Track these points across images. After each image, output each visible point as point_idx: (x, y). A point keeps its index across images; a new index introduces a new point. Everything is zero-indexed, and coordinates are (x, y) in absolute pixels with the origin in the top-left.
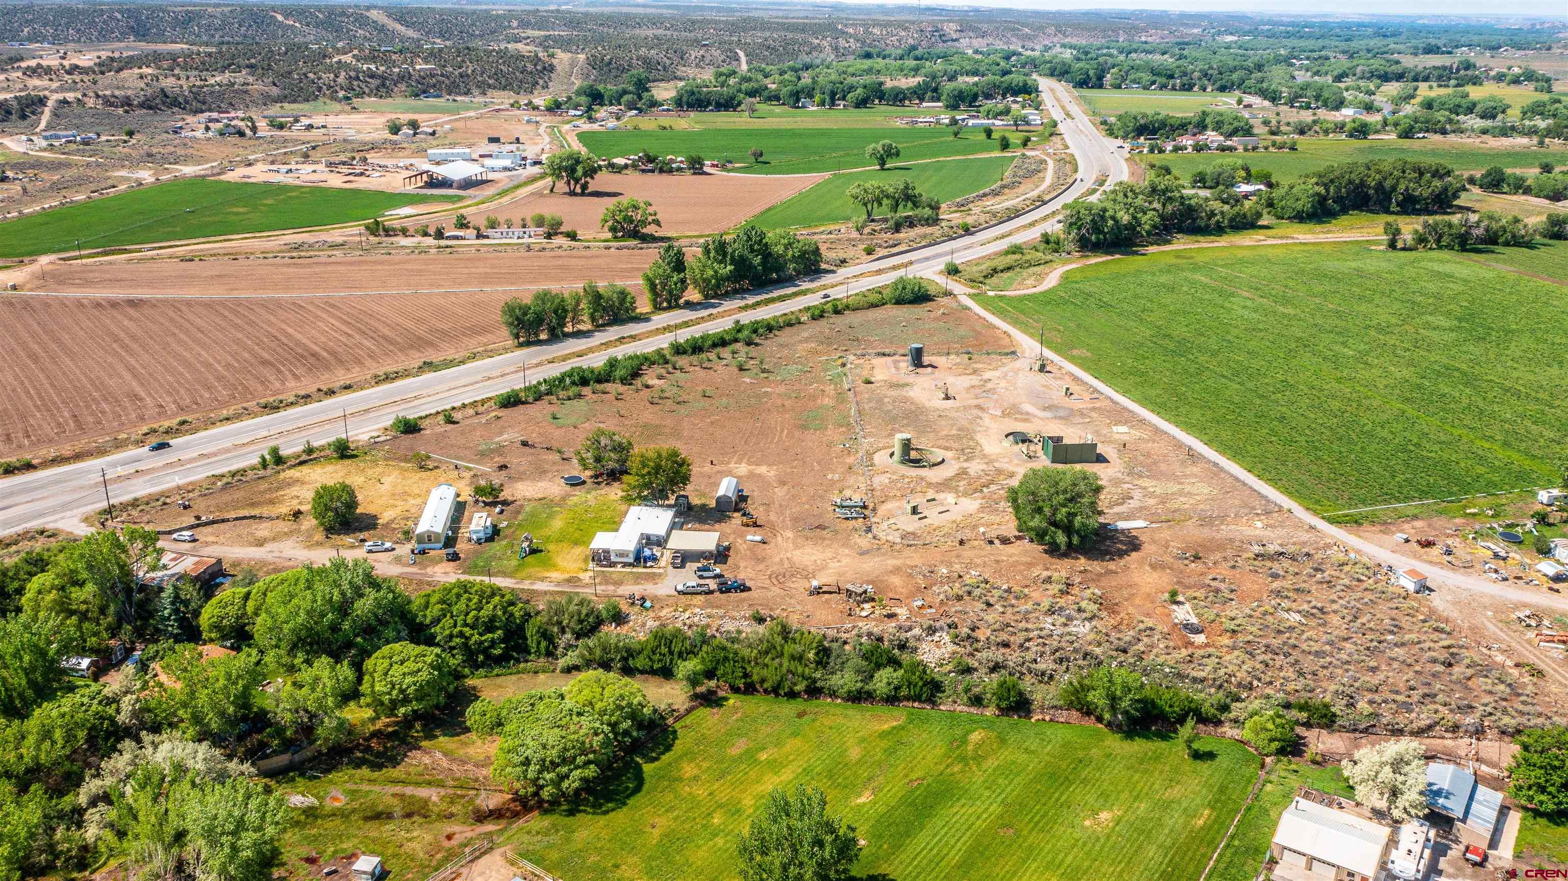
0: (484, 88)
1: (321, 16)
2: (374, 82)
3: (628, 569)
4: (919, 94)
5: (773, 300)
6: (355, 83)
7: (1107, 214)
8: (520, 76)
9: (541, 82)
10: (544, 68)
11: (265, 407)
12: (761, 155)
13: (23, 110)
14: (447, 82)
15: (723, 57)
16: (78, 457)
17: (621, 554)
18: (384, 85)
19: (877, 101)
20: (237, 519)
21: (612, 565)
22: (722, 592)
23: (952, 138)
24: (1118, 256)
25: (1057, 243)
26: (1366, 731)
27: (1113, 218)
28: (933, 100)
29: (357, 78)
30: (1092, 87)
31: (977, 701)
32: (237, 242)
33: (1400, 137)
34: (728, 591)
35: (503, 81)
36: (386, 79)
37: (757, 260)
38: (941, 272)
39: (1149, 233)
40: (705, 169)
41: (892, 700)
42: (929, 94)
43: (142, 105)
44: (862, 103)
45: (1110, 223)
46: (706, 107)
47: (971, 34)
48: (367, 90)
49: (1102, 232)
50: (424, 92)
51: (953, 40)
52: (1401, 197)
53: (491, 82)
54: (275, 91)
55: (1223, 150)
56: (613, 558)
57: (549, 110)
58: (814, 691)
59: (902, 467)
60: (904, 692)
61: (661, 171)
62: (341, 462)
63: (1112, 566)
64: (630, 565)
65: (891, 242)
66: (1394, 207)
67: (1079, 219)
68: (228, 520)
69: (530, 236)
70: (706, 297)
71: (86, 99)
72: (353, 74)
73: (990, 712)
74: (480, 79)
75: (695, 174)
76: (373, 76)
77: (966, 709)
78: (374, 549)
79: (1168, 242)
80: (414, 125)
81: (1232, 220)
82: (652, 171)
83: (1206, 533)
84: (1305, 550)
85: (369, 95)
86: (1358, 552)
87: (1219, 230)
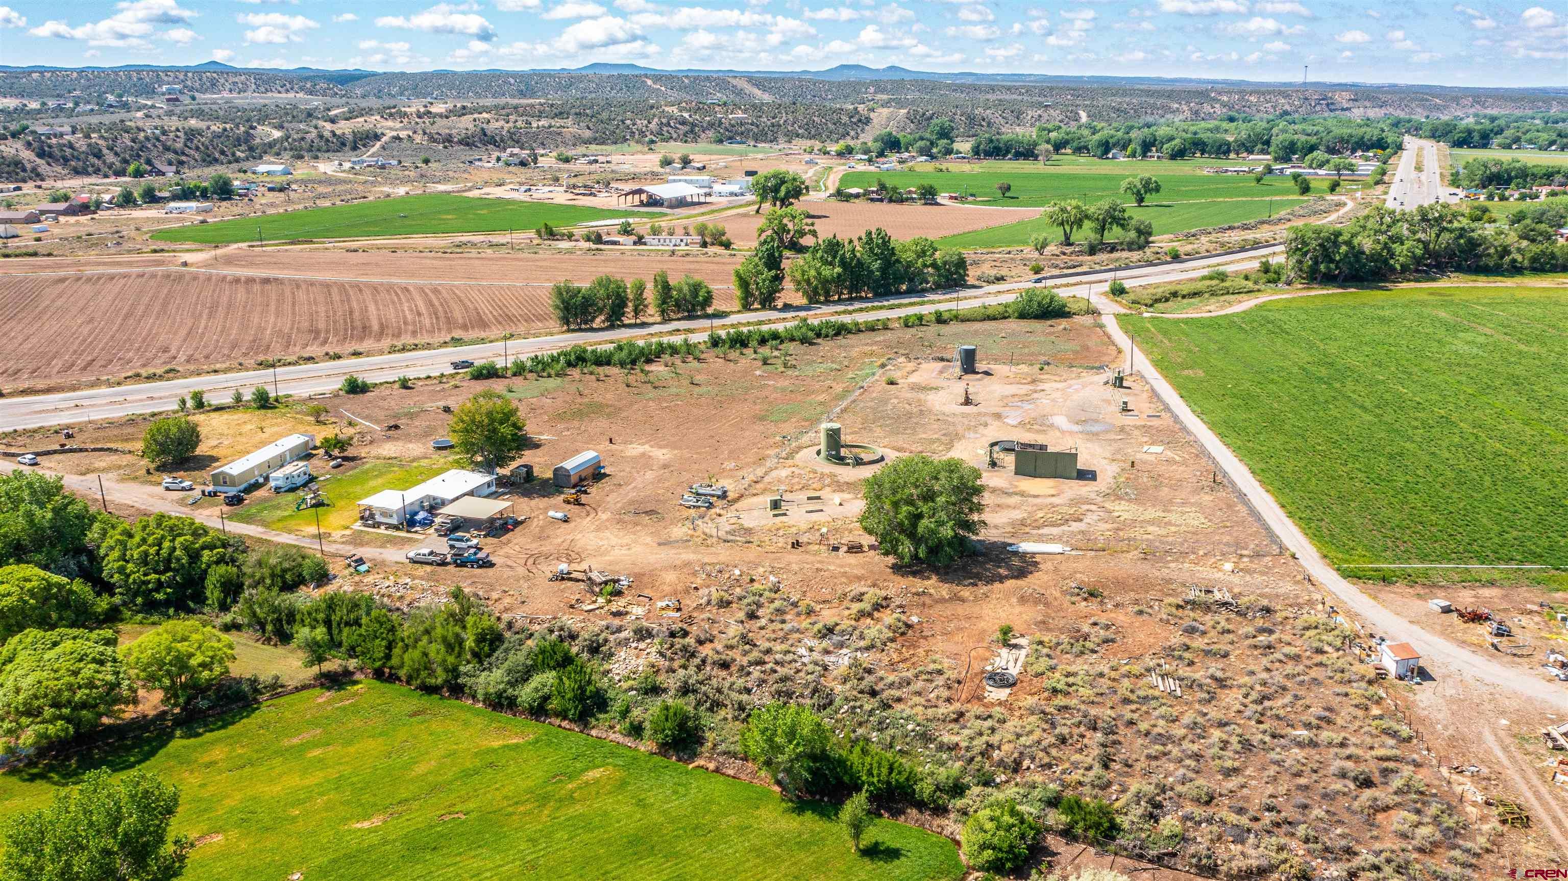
0: (791, 136)
1: (686, 81)
2: (684, 129)
3: (389, 532)
4: (1247, 146)
5: (881, 308)
6: (665, 129)
7: (1340, 239)
8: (833, 127)
9: (852, 133)
10: (860, 121)
12: (1009, 188)
13: (355, 142)
14: (756, 130)
15: (1061, 117)
16: (49, 390)
17: (385, 513)
18: (692, 131)
19: (1198, 155)
20: (94, 450)
21: (377, 525)
22: (458, 566)
23: (1253, 184)
24: (1353, 290)
25: (1277, 273)
27: (1348, 243)
28: (1262, 152)
29: (669, 124)
30: (1475, 147)
31: (636, 730)
34: (463, 565)
35: (813, 132)
36: (696, 125)
37: (876, 265)
38: (1105, 294)
39: (1404, 268)
40: (939, 200)
41: (539, 711)
42: (1259, 146)
43: (460, 142)
44: (1178, 155)
45: (1344, 249)
46: (1005, 155)
47: (1368, 104)
48: (675, 136)
49: (1332, 261)
50: (730, 138)
51: (1343, 109)
53: (800, 131)
54: (587, 134)
56: (378, 518)
57: (840, 154)
58: (457, 690)
60: (554, 704)
61: (891, 201)
62: (263, 411)
63: (966, 593)
64: (396, 528)
65: (1070, 264)
67: (1304, 243)
68: (86, 450)
69: (687, 245)
70: (810, 303)
71: (415, 136)
72: (664, 121)
73: (646, 746)
74: (790, 128)
75: (926, 204)
76: (684, 123)
77: (620, 738)
78: (172, 486)
79: (1434, 280)
80: (686, 162)
81: (1534, 260)
82: (881, 200)
83: (1145, 568)
85: (675, 140)
86: (1352, 616)
87: (1516, 270)
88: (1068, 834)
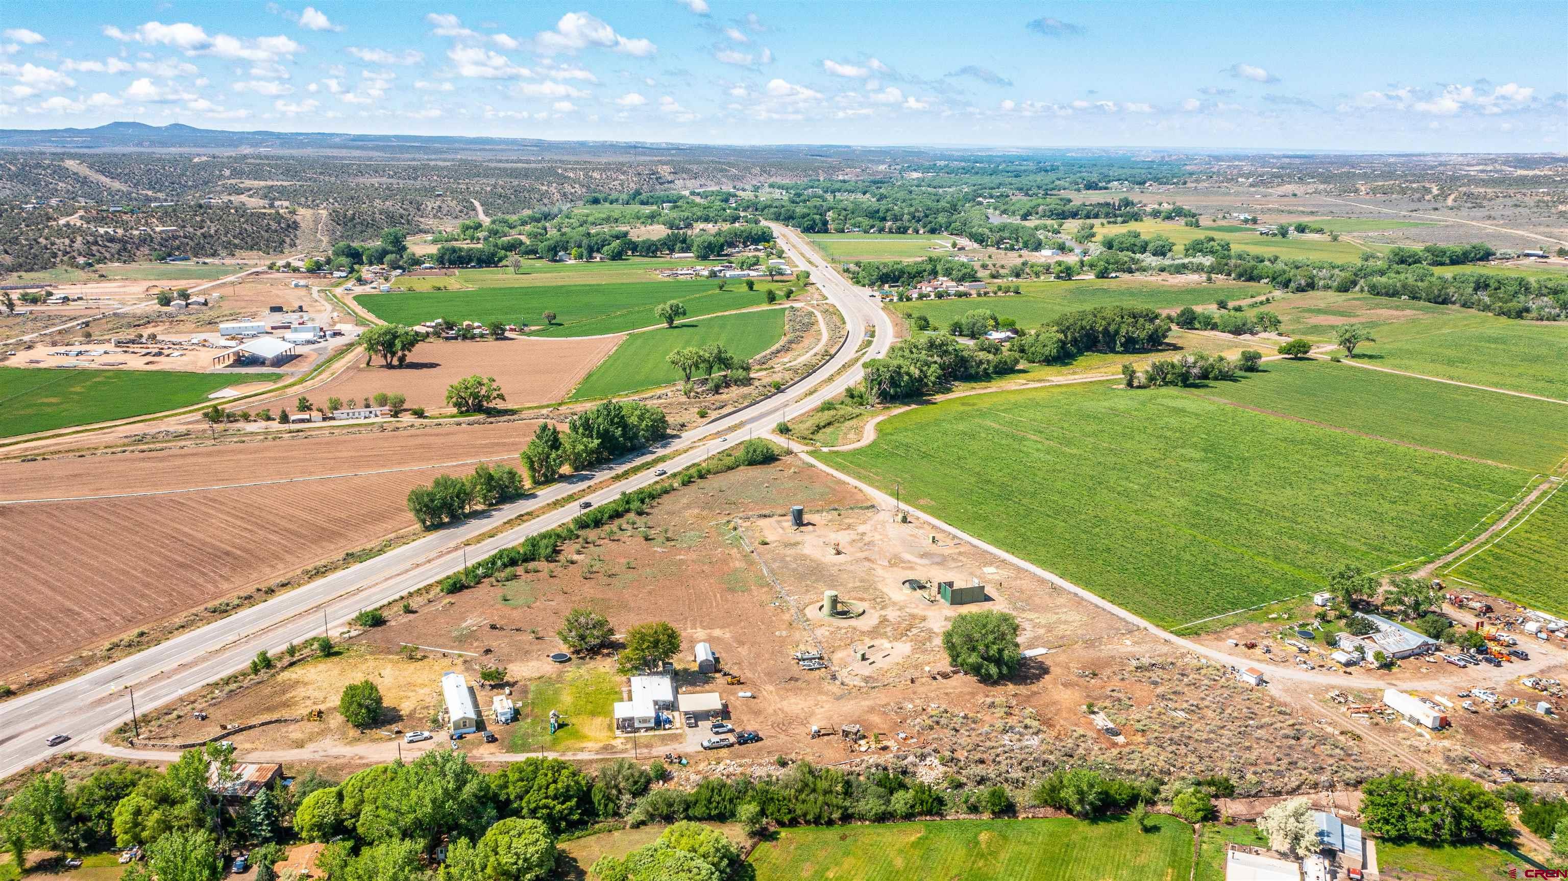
0: (231, 247)
1: (13, 168)
2: (115, 247)
3: (651, 733)
4: (670, 245)
6: (94, 248)
7: (903, 371)
8: (266, 235)
9: (288, 240)
10: (289, 226)
11: (214, 612)
12: (555, 318)
14: (191, 243)
15: (459, 208)
16: (52, 679)
17: (644, 720)
18: (125, 249)
19: (630, 253)
20: (263, 724)
21: (637, 730)
22: (740, 744)
23: (717, 291)
24: (914, 406)
25: (861, 397)
26: (1256, 795)
27: (908, 374)
28: (683, 250)
29: (96, 243)
30: (818, 232)
31: (974, 809)
32: (70, 437)
33: (1098, 277)
34: (745, 742)
35: (249, 240)
36: (126, 242)
38: (774, 431)
39: (934, 383)
40: (507, 334)
41: (909, 817)
42: (679, 245)
44: (617, 256)
45: (906, 378)
46: (468, 263)
47: (684, 176)
48: (108, 255)
49: (900, 386)
50: (170, 255)
51: (669, 182)
52: (1123, 340)
53: (237, 241)
55: (960, 296)
56: (637, 725)
57: (311, 271)
58: (847, 818)
59: (831, 619)
60: (918, 809)
61: (465, 337)
62: (329, 660)
63: (1034, 688)
64: (651, 729)
65: (718, 404)
66: (1119, 348)
67: (879, 376)
68: (254, 726)
69: (376, 416)
70: (576, 469)
72: (90, 239)
73: (986, 816)
74: (225, 239)
75: (497, 339)
76: (112, 240)
77: (966, 816)
78: (415, 739)
79: (949, 390)
80: (184, 295)
81: (996, 367)
82: (456, 338)
84: (1169, 660)
85: (111, 261)
86: (1206, 657)
87: (986, 377)
88: (1216, 796)
